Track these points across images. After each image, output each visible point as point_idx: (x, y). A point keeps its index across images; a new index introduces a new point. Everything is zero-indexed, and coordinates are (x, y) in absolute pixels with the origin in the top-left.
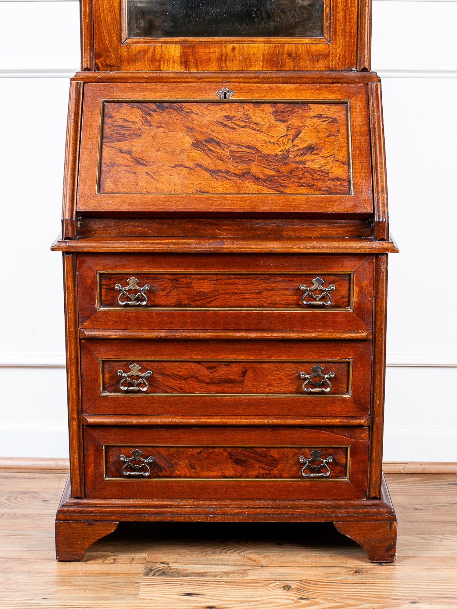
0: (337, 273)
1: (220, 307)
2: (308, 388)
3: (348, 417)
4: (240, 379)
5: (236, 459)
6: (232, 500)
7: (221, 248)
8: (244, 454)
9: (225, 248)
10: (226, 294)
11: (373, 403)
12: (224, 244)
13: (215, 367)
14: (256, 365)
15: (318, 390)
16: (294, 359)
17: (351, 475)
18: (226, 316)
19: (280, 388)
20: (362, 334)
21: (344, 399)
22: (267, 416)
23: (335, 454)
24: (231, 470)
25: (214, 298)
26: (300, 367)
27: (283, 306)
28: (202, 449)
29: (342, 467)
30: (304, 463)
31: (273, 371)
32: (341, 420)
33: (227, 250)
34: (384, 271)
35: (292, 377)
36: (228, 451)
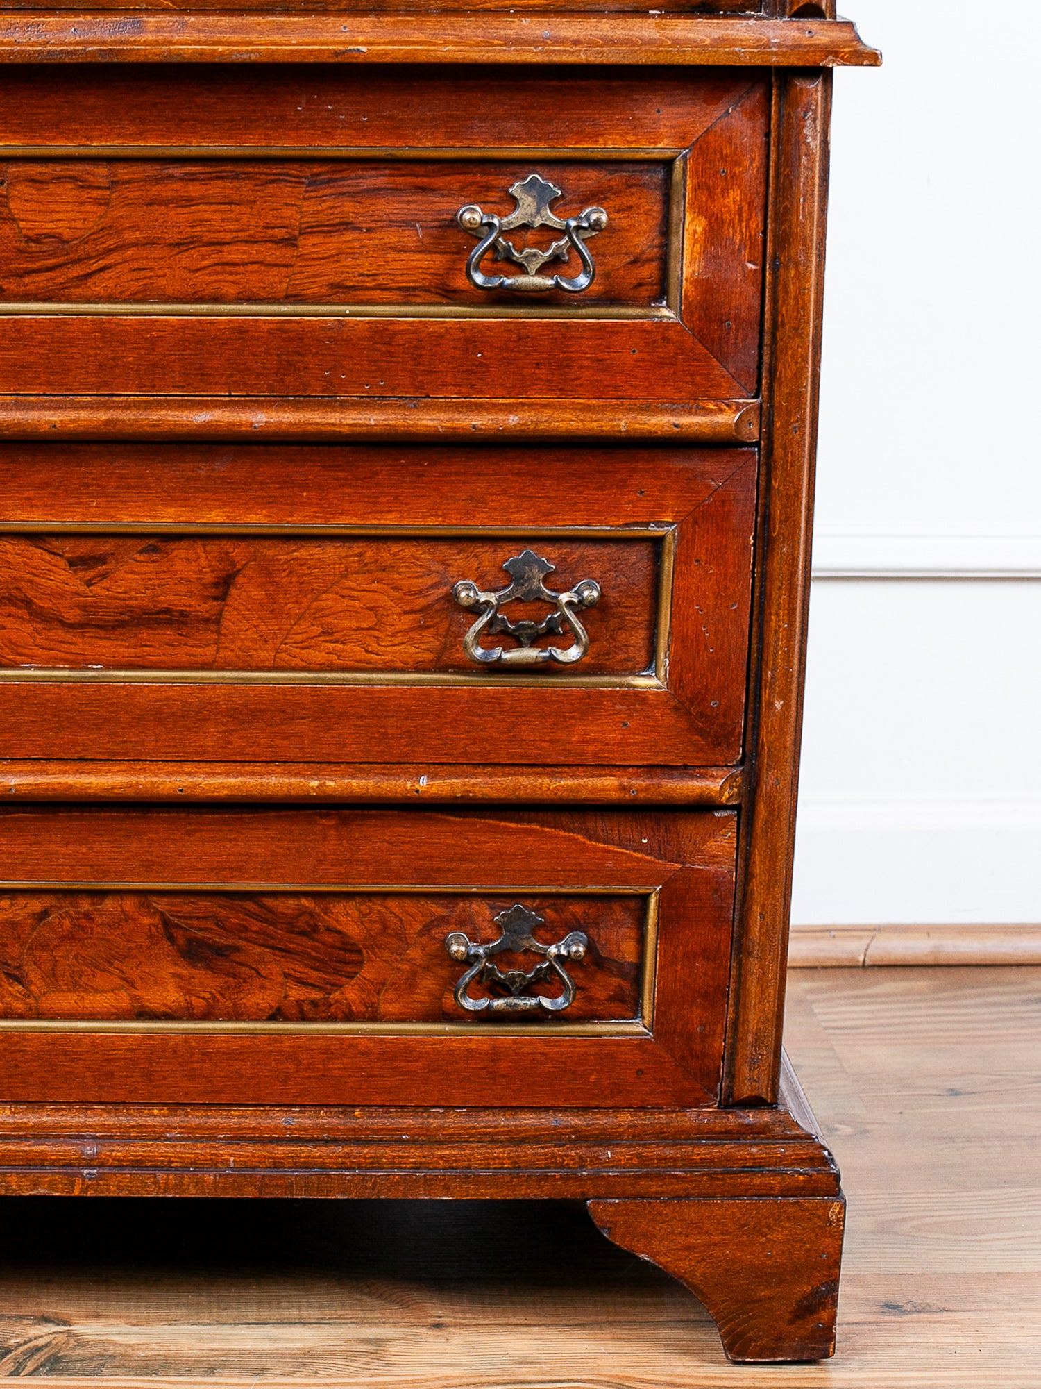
0: (615, 155)
1: (125, 301)
2: (489, 647)
3: (651, 769)
4: (206, 608)
5: (190, 941)
6: (176, 1105)
7: (127, 43)
8: (221, 924)
9: (146, 43)
10: (150, 243)
11: (757, 712)
12: (141, 29)
13: (102, 560)
14: (271, 551)
15: (530, 654)
16: (432, 524)
17: (656, 1008)
18: (148, 335)
19: (374, 646)
20: (721, 419)
21: (636, 694)
22: (319, 763)
23: (596, 924)
24: (171, 987)
25: (102, 263)
26: (459, 558)
27: (386, 295)
28: (48, 901)
29: (622, 974)
30: (469, 961)
31: (345, 576)
32: (626, 782)
33: (154, 53)
34: (815, 145)
35: (422, 602)
36: (156, 911)
